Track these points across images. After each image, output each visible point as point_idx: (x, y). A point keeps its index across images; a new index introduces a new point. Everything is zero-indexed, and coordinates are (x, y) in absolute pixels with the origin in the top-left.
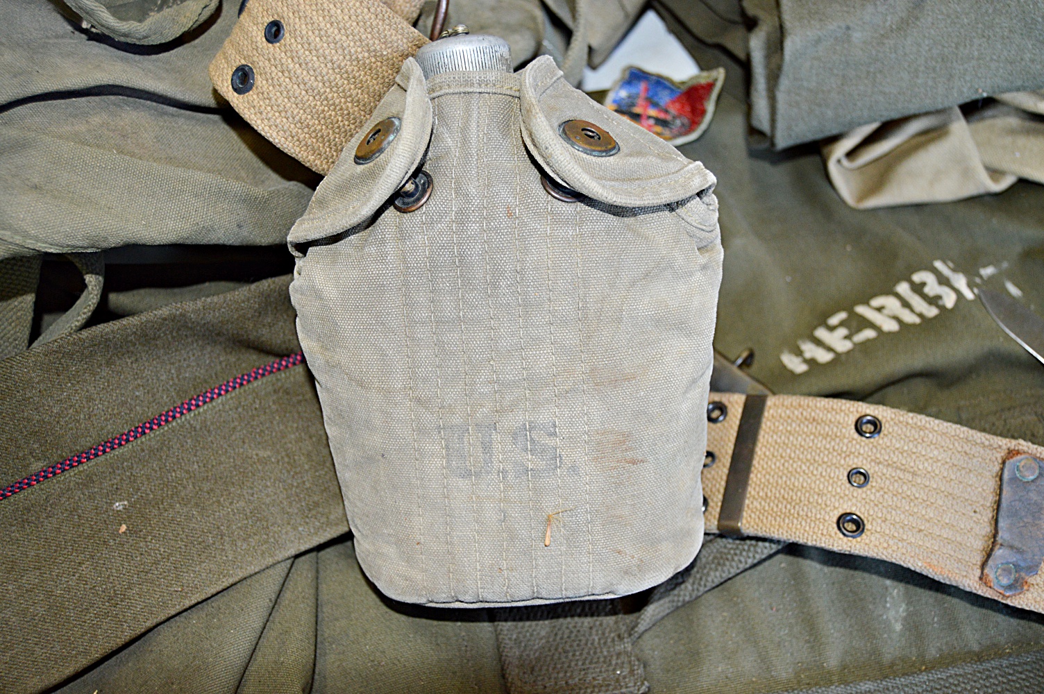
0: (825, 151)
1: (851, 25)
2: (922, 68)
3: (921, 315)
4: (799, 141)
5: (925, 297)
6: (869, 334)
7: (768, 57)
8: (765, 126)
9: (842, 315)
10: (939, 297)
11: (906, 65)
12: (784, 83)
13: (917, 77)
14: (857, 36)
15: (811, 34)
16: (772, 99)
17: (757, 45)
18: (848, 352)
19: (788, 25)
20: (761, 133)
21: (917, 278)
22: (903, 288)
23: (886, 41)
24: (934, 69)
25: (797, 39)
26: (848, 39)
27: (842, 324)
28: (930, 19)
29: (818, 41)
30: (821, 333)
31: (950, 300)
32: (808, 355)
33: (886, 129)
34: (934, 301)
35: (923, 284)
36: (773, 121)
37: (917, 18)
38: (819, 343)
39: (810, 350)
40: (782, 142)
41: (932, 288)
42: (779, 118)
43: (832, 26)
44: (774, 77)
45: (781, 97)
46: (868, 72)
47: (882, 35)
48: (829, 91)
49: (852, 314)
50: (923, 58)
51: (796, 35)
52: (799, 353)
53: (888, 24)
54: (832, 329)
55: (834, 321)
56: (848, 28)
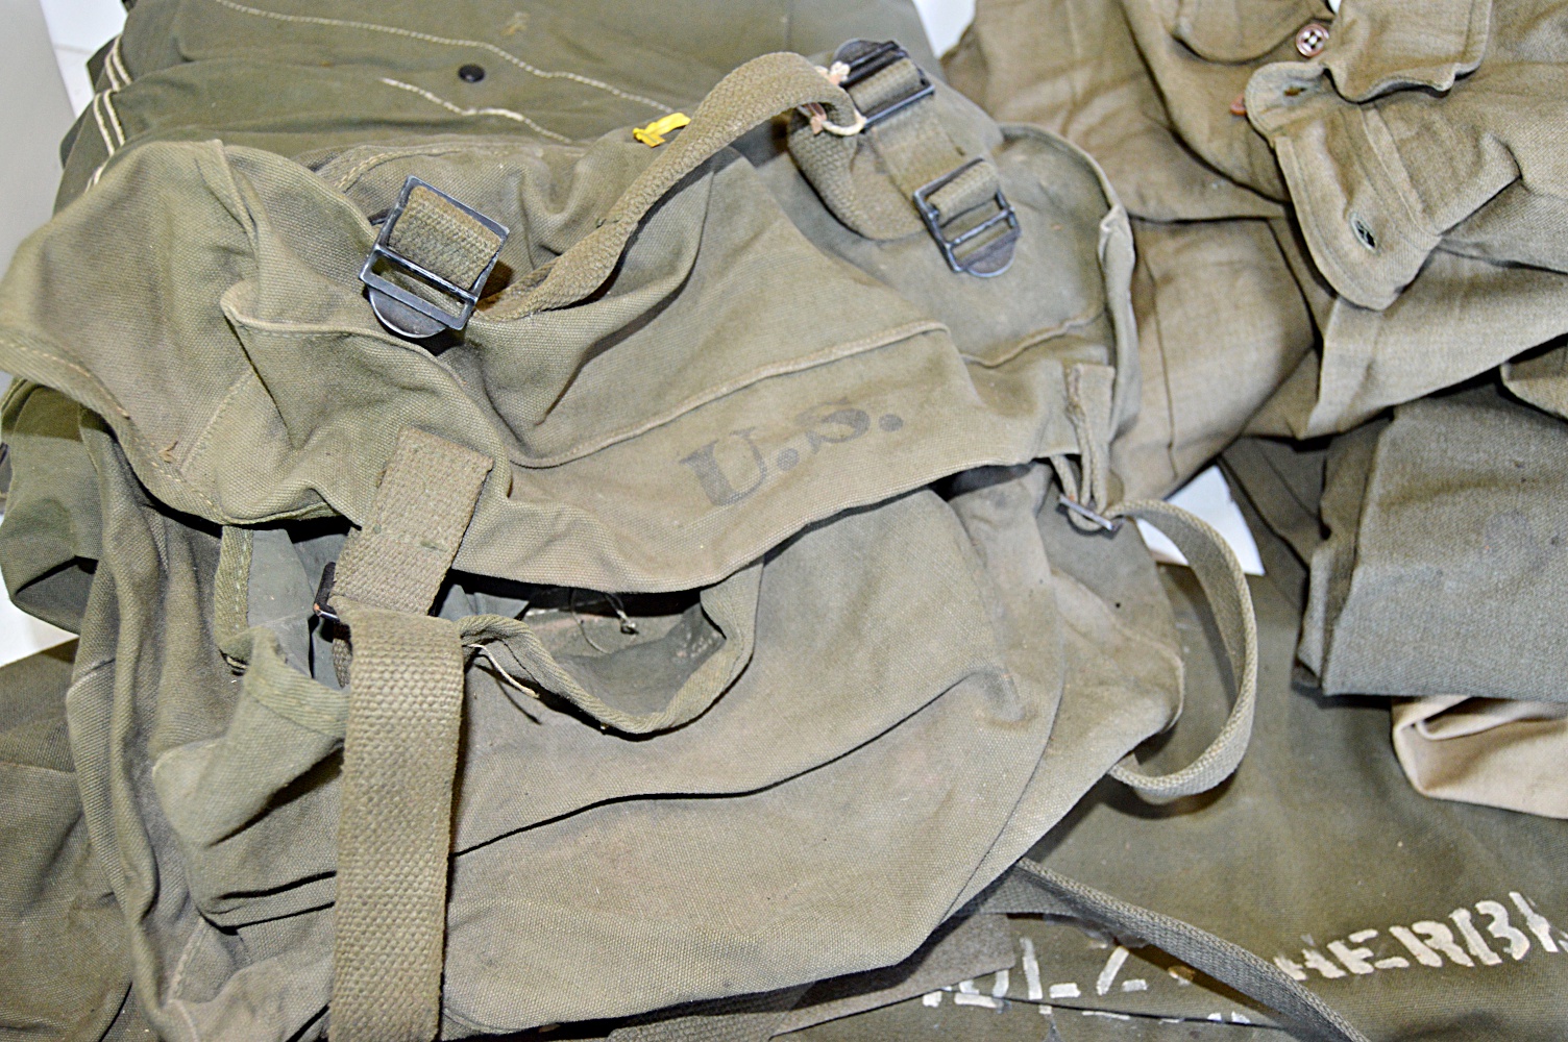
0: (1395, 709)
1: (1445, 571)
2: (1529, 646)
3: (1475, 959)
4: (1354, 691)
5: (1487, 936)
6: (1400, 962)
7: (1332, 581)
8: (1316, 665)
9: (1372, 933)
10: (1506, 942)
11: (1508, 637)
12: (1346, 618)
13: (1521, 656)
14: (1450, 585)
15: (1391, 569)
16: (1329, 634)
17: (1320, 564)
18: (1365, 976)
19: (1363, 551)
20: (1308, 669)
21: (1483, 907)
22: (1461, 917)
23: (1487, 601)
24: (1545, 651)
25: (1372, 571)
26: (1437, 586)
27: (1367, 943)
28: (1548, 588)
29: (1400, 579)
30: (1337, 947)
31: (1519, 949)
32: (1310, 965)
33: (1473, 705)
34: (1498, 945)
35: (1490, 918)
36: (1325, 660)
37: (1532, 583)
38: (1330, 956)
39: (1314, 960)
40: (1331, 688)
41: (1500, 927)
42: (1333, 657)
43: (1421, 566)
44: (1335, 607)
45: (1339, 634)
46: (1458, 634)
47: (1483, 593)
48: (1404, 644)
49: (1384, 933)
50: (1532, 634)
51: (1370, 565)
52: (1299, 959)
53: (1495, 580)
54: (1353, 946)
55: (1358, 937)
56: (1440, 573)
